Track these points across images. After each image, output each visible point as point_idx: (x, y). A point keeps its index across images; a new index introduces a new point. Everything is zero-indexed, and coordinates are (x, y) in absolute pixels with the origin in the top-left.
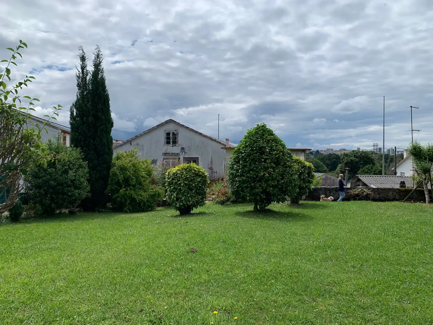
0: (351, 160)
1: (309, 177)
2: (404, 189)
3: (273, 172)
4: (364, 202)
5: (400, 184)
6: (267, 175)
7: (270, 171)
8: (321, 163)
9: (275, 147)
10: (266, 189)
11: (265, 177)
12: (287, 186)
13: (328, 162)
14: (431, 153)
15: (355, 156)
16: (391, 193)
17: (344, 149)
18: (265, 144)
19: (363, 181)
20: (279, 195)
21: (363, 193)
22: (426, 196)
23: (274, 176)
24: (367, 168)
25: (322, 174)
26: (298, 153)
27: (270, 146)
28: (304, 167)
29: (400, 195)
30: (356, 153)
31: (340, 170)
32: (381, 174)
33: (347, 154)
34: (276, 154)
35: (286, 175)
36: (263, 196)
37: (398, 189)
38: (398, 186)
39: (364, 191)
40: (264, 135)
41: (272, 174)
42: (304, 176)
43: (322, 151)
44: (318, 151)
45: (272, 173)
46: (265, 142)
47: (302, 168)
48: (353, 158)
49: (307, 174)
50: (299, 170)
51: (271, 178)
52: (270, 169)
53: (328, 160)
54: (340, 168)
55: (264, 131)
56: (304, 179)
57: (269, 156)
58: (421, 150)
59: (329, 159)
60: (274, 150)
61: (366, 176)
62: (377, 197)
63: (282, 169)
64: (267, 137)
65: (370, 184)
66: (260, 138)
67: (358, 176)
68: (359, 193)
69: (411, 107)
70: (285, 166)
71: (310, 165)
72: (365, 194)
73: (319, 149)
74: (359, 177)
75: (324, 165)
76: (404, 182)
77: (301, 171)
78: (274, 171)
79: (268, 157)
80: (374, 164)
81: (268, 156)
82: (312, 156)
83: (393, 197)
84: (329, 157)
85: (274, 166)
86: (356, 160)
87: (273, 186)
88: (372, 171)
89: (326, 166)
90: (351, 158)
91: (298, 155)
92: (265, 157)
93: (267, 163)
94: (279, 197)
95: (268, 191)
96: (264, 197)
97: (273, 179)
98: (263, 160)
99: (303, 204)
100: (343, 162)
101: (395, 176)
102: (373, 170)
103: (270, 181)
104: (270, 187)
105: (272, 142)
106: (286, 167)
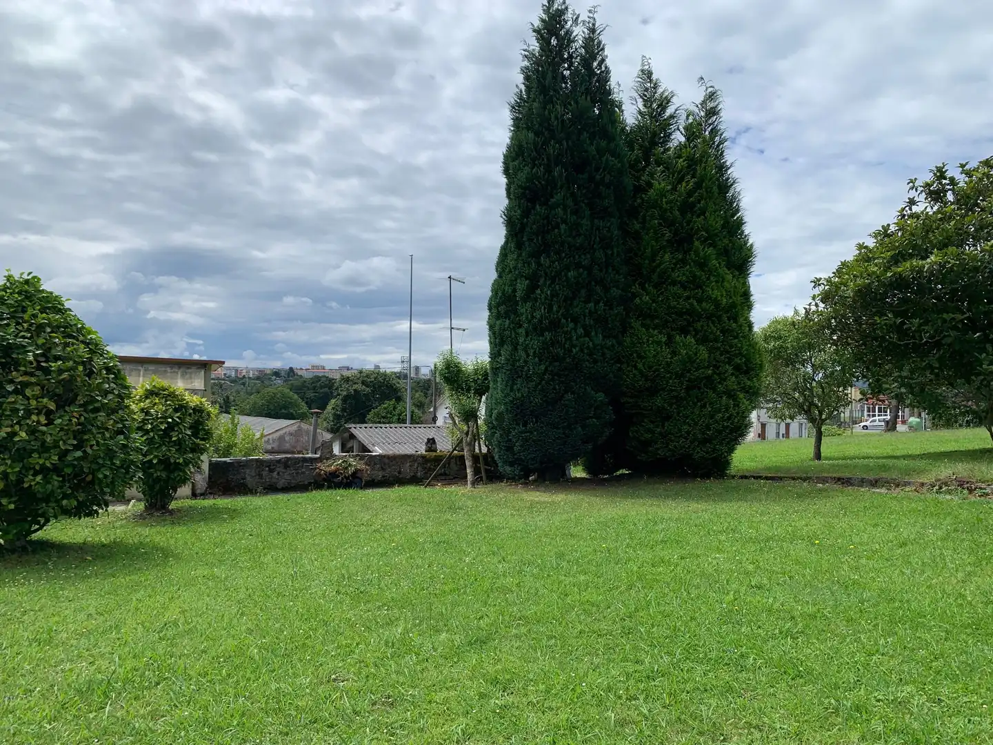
0: (355, 390)
1: (195, 435)
2: (434, 454)
3: (46, 425)
4: (339, 494)
5: (427, 444)
6: (23, 434)
7: (34, 422)
8: (296, 396)
9: (59, 348)
10: (20, 481)
11: (15, 443)
12: (94, 466)
13: (311, 394)
14: (480, 377)
15: (363, 383)
16: (408, 464)
17: (348, 367)
18: (24, 337)
19: (360, 439)
20: (65, 496)
21: (346, 468)
22: (469, 471)
23: (49, 439)
24: (385, 408)
25: (292, 422)
26: (190, 371)
27: (43, 344)
28: (181, 408)
29: (426, 468)
30: (367, 376)
31: (333, 411)
32: (404, 421)
33: (348, 378)
34: (60, 371)
35: (93, 434)
36: (10, 503)
37: (423, 457)
38: (422, 450)
39: (350, 465)
40: (24, 310)
41: (41, 432)
42: (181, 433)
43: (301, 369)
44: (291, 369)
45: (44, 428)
46: (28, 330)
47: (176, 410)
48: (359, 387)
49: (190, 428)
50: (166, 418)
51: (36, 445)
52: (34, 418)
53: (312, 391)
54: (333, 408)
55: (27, 297)
56: (179, 443)
57: (35, 375)
58: (459, 371)
59: (314, 388)
60: (57, 358)
61: (366, 428)
62: (379, 475)
63: (81, 415)
64: (35, 316)
65: (373, 445)
66: (8, 318)
67: (350, 428)
68: (338, 469)
69: (450, 277)
70: (91, 407)
71: (201, 402)
72: (351, 470)
73: (294, 366)
74: (353, 430)
75: (300, 400)
76: (433, 439)
77: (170, 420)
78: (50, 423)
79: (33, 380)
80: (399, 399)
81: (32, 375)
82: (279, 382)
83: (412, 474)
84: (313, 383)
85: (52, 406)
86: (364, 391)
87: (44, 470)
88: (394, 415)
89: (307, 403)
90: (355, 387)
91: (188, 376)
92: (21, 379)
93: (28, 399)
94: (65, 502)
95: (26, 485)
96: (12, 506)
97: (44, 449)
98: (10, 388)
99: (179, 510)
100: (339, 395)
101: (433, 425)
102: (397, 412)
103: (35, 455)
104: (35, 475)
105: (50, 333)
106: (97, 410)
